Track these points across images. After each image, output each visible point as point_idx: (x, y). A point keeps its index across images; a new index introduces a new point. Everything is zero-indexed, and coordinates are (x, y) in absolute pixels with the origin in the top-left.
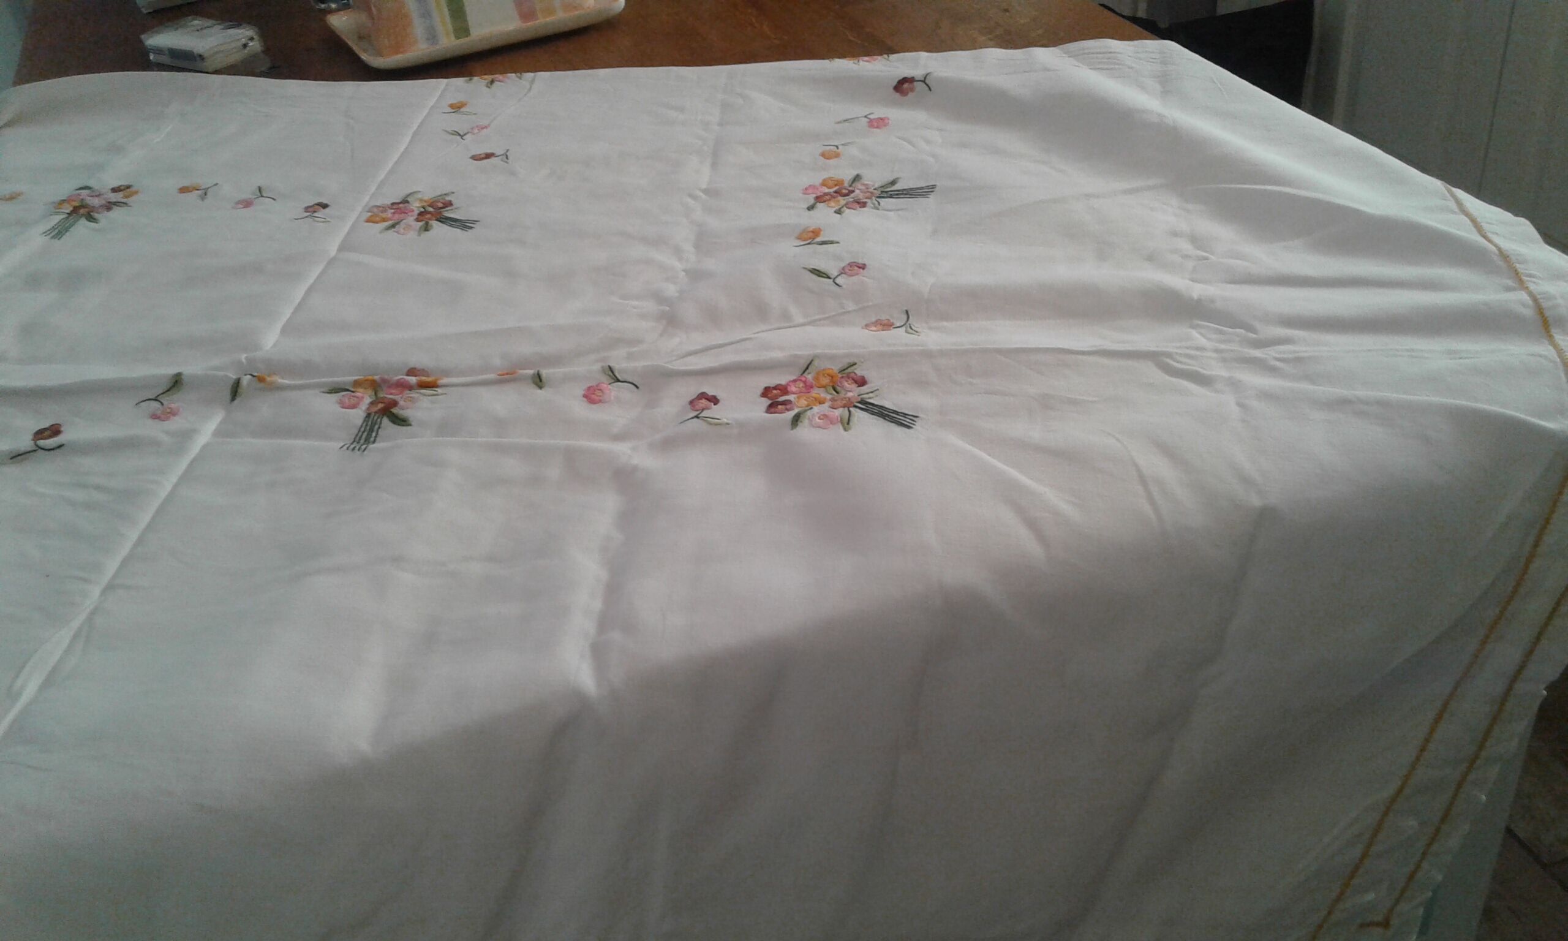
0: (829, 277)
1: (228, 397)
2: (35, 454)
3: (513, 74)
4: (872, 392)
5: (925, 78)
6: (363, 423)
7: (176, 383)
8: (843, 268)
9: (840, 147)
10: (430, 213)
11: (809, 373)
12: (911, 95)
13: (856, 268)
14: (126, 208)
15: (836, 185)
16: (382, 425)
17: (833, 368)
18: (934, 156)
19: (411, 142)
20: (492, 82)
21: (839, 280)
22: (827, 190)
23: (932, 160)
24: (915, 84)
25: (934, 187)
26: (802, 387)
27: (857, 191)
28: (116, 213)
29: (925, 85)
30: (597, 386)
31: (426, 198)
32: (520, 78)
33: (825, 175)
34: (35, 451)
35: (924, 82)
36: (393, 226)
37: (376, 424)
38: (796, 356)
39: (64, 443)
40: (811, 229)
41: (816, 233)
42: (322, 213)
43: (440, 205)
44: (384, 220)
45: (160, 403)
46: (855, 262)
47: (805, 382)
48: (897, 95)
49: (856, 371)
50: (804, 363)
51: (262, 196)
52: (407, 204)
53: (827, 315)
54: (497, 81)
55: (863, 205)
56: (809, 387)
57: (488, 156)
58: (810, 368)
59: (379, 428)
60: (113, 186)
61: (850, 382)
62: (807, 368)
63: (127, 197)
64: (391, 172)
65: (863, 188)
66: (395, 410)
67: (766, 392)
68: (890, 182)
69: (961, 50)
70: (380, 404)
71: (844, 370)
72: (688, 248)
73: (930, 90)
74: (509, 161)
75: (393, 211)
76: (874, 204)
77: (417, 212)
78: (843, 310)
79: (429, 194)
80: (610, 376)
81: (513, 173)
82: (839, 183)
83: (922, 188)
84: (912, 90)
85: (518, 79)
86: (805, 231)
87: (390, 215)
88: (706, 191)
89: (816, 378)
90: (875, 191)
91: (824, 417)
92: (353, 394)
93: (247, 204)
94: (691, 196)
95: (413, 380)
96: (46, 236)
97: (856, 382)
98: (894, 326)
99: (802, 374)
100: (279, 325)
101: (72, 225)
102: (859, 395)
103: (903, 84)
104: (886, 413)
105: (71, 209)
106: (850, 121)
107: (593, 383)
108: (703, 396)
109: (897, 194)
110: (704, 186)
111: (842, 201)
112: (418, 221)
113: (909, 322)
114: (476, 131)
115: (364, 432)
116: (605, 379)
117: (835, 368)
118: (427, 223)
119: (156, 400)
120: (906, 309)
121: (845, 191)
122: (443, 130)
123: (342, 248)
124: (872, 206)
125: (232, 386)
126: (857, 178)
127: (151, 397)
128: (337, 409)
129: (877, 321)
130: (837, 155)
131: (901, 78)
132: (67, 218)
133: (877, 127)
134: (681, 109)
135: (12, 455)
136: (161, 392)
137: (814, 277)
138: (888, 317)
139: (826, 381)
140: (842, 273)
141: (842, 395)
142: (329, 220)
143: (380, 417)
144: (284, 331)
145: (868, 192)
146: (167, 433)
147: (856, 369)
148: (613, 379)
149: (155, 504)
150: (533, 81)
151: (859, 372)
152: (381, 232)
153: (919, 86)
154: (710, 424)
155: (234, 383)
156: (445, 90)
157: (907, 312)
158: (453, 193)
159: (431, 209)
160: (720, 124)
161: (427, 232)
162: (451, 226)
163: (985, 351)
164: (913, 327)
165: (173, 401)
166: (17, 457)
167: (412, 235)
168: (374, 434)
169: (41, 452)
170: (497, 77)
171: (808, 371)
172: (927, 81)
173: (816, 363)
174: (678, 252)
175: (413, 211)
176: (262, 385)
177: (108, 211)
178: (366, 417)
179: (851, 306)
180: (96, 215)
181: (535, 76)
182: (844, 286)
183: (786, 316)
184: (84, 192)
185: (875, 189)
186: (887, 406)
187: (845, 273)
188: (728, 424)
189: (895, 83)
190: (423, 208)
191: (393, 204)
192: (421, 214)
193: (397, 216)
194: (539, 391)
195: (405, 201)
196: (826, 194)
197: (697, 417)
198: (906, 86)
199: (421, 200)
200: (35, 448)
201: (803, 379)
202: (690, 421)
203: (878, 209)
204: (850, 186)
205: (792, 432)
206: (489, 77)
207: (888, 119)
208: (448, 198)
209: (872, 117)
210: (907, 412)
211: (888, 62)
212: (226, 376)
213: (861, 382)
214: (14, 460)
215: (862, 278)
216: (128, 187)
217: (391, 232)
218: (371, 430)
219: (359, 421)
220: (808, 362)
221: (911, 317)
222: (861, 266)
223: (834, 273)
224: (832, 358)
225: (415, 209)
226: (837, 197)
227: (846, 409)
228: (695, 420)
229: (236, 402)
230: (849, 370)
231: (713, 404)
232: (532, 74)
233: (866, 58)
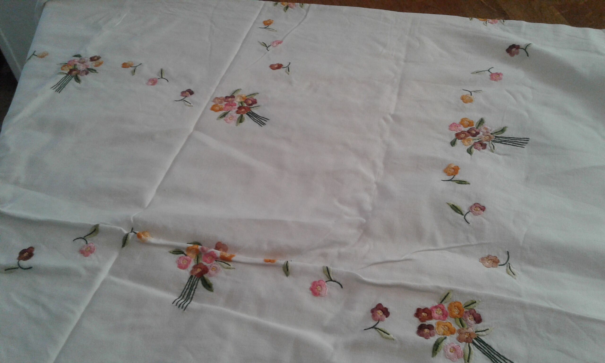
0: (462, 214)
1: (121, 245)
2: (16, 270)
3: (299, 4)
4: (484, 331)
5: (526, 48)
6: (188, 282)
7: (95, 230)
8: (471, 207)
9: (473, 93)
10: (244, 108)
11: (446, 302)
12: (516, 56)
13: (479, 209)
14: (95, 73)
15: (468, 126)
16: (198, 287)
17: (461, 302)
18: (528, 111)
19: (241, 47)
20: (287, 7)
21: (468, 217)
22: (463, 129)
23: (526, 114)
24: (520, 50)
25: (528, 139)
26: (441, 314)
27: (481, 133)
28: (90, 77)
29: (525, 53)
30: (319, 282)
31: (243, 96)
32: (302, 7)
33: (463, 115)
34: (18, 268)
35: (525, 50)
36: (224, 115)
37: (194, 284)
38: (438, 287)
39: (32, 266)
40: (453, 166)
41: (456, 170)
42: (190, 98)
43: (250, 102)
44: (220, 110)
45: (85, 242)
46: (479, 204)
47: (443, 310)
48: (508, 55)
49: (475, 308)
50: (443, 293)
51: (162, 78)
52: (233, 99)
53: (458, 245)
54: (290, 7)
55: (484, 146)
56: (445, 315)
57: (280, 66)
58: (447, 299)
59: (196, 288)
60: (91, 57)
61: (471, 317)
62: (445, 298)
63: (96, 66)
64: (228, 70)
65: (485, 131)
66: (206, 276)
67: (418, 313)
68: (501, 130)
69: (547, 22)
70: (199, 269)
71: (468, 306)
72: (380, 164)
73: (528, 56)
74: (290, 73)
75: (226, 103)
76: (491, 147)
77: (238, 106)
78: (469, 243)
79: (245, 93)
80: (327, 276)
81: (290, 83)
82: (471, 123)
83: (520, 139)
84: (517, 53)
85: (300, 7)
86: (449, 167)
87: (224, 106)
88: (394, 117)
89: (450, 309)
90: (492, 136)
91: (454, 349)
92: (186, 257)
93: (154, 82)
94: (385, 120)
95: (218, 253)
96: (53, 89)
97: (475, 319)
98: (499, 264)
99: (441, 302)
100: (156, 187)
101: (67, 83)
102: (476, 332)
103: (512, 48)
104: (493, 354)
105: (69, 71)
106: (479, 73)
107: (317, 280)
108: (379, 307)
109: (505, 141)
110: (392, 113)
111: (472, 140)
112: (237, 113)
113: (508, 262)
114: (275, 45)
115: (187, 289)
116: (324, 278)
117: (463, 302)
118: (242, 116)
119: (84, 238)
120: (507, 250)
121: (474, 132)
122: (258, 41)
123: (197, 128)
124: (490, 148)
125: (123, 239)
126: (481, 121)
127: (81, 237)
128: (175, 267)
129: (488, 256)
130: (471, 101)
131: (512, 44)
132: (66, 77)
133: (495, 80)
134: (384, 45)
135: (6, 269)
136: (86, 234)
137: (453, 211)
138: (496, 255)
139: (456, 312)
140: (470, 211)
141: (465, 330)
142: (192, 105)
143: (198, 278)
144: (158, 191)
145: (488, 135)
146: (85, 268)
147: (475, 306)
148: (329, 278)
149: (70, 328)
150: (308, 11)
151: (478, 310)
152: (217, 119)
153: (521, 51)
154: (382, 336)
155: (124, 237)
156: (263, 9)
157: (508, 253)
158: (258, 93)
159: (245, 105)
160: (405, 61)
161: (241, 123)
162: (254, 120)
163: (560, 313)
164: (512, 268)
165: (93, 241)
166: (9, 270)
167: (233, 123)
168: (192, 292)
169: (20, 269)
170: (290, 5)
171: (445, 301)
172: (527, 50)
173: (450, 295)
174: (374, 166)
175: (235, 105)
176: (138, 240)
177: (86, 75)
178: (190, 278)
179: (474, 241)
180: (80, 77)
181: (309, 7)
182: (471, 224)
183: (433, 241)
184: (77, 59)
185: (491, 134)
186: (493, 347)
187: (472, 212)
188: (393, 339)
189: (507, 47)
190: (241, 103)
191: (227, 97)
192: (240, 108)
193: (228, 107)
194: (285, 278)
195: (232, 97)
196: (463, 132)
197: (374, 327)
198: (514, 50)
199: (241, 97)
200: (17, 267)
201: (441, 306)
202: (370, 330)
203: (493, 152)
204: (477, 128)
205: (432, 359)
206: (286, 4)
207: (502, 75)
208: (255, 97)
209: (492, 71)
210: (506, 356)
211: (503, 25)
212: (121, 230)
213: (478, 319)
214: (7, 271)
215: (482, 218)
216: (99, 58)
217: (222, 119)
218: (191, 289)
219: (185, 281)
220: (446, 294)
221: (510, 257)
222: (482, 207)
223: (465, 210)
224: (461, 294)
225: (237, 103)
226: (469, 136)
227: (468, 344)
228: (373, 330)
229: (125, 248)
230: (471, 307)
231: (385, 316)
232: (308, 5)
233: (490, 20)
